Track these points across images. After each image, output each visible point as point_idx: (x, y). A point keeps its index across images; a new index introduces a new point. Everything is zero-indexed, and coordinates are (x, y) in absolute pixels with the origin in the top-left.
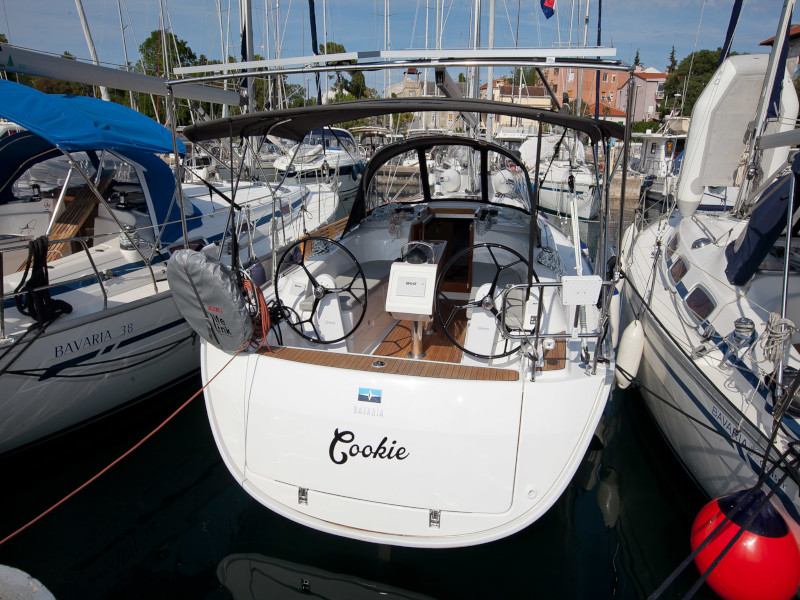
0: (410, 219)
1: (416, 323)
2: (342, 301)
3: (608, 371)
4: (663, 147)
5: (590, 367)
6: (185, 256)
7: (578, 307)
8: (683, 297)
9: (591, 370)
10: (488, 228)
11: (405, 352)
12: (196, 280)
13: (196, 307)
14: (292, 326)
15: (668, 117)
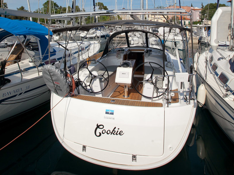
0: (123, 53)
1: (126, 86)
2: (100, 79)
3: (194, 103)
4: (203, 29)
5: (188, 102)
6: (49, 67)
7: (182, 83)
8: (217, 76)
9: (188, 103)
10: (149, 55)
11: (122, 95)
12: (51, 74)
13: (51, 82)
14: (83, 87)
15: (203, 20)
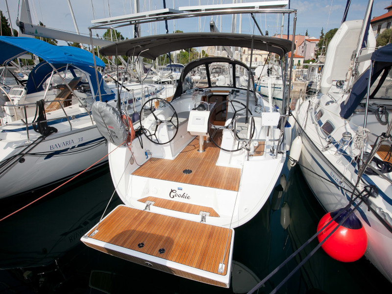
0: (201, 94)
2: (169, 126)
3: (283, 158)
4: (317, 69)
5: (274, 155)
6: (98, 104)
7: (269, 128)
8: (320, 126)
9: (275, 157)
10: (235, 97)
11: (196, 149)
12: (102, 114)
13: (103, 126)
14: (147, 137)
15: (319, 56)
